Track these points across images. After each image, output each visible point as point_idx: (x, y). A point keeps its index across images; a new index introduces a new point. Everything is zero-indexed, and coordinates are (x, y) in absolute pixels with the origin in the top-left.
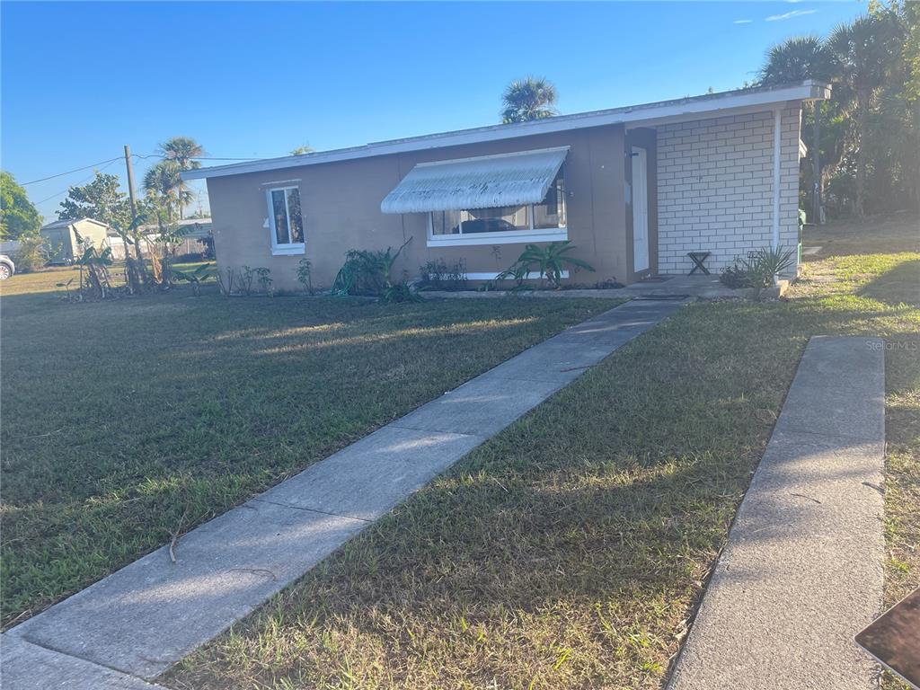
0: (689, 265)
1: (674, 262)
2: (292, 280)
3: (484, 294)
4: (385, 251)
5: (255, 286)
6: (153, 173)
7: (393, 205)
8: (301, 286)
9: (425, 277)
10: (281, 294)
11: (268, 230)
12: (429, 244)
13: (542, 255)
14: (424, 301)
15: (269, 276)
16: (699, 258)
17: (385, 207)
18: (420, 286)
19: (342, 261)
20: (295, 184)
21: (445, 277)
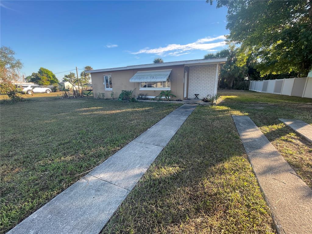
0: (195, 97)
1: (191, 96)
2: (109, 96)
3: (152, 101)
4: (130, 91)
5: (101, 97)
6: (82, 73)
7: (132, 80)
8: (111, 97)
9: (139, 97)
10: (107, 99)
11: (104, 85)
12: (140, 90)
13: (165, 93)
14: (139, 102)
15: (104, 95)
16: (196, 95)
17: (130, 81)
18: (138, 99)
19: (121, 92)
20: (110, 75)
21: (143, 97)
